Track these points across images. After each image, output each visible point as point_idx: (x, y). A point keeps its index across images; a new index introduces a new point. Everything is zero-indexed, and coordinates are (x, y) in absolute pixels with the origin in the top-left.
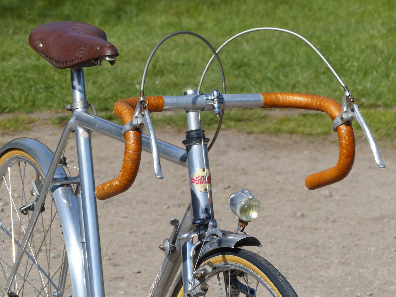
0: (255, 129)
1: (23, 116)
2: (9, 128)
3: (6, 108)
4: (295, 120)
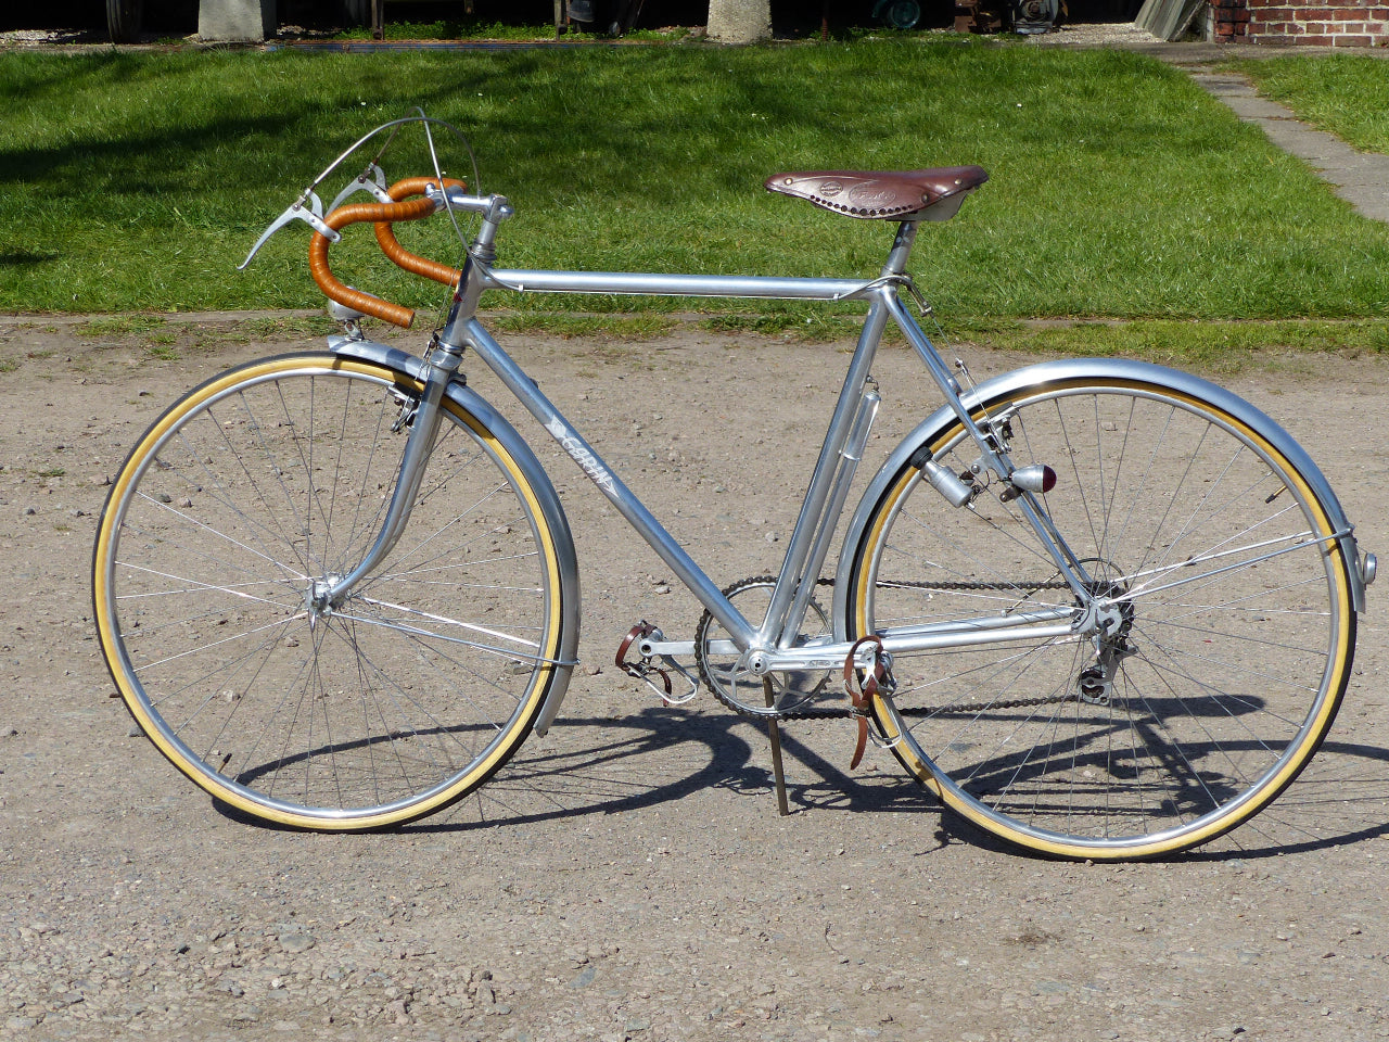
0: (1005, 343)
1: (657, 317)
2: (637, 332)
3: (632, 305)
4: (1066, 332)
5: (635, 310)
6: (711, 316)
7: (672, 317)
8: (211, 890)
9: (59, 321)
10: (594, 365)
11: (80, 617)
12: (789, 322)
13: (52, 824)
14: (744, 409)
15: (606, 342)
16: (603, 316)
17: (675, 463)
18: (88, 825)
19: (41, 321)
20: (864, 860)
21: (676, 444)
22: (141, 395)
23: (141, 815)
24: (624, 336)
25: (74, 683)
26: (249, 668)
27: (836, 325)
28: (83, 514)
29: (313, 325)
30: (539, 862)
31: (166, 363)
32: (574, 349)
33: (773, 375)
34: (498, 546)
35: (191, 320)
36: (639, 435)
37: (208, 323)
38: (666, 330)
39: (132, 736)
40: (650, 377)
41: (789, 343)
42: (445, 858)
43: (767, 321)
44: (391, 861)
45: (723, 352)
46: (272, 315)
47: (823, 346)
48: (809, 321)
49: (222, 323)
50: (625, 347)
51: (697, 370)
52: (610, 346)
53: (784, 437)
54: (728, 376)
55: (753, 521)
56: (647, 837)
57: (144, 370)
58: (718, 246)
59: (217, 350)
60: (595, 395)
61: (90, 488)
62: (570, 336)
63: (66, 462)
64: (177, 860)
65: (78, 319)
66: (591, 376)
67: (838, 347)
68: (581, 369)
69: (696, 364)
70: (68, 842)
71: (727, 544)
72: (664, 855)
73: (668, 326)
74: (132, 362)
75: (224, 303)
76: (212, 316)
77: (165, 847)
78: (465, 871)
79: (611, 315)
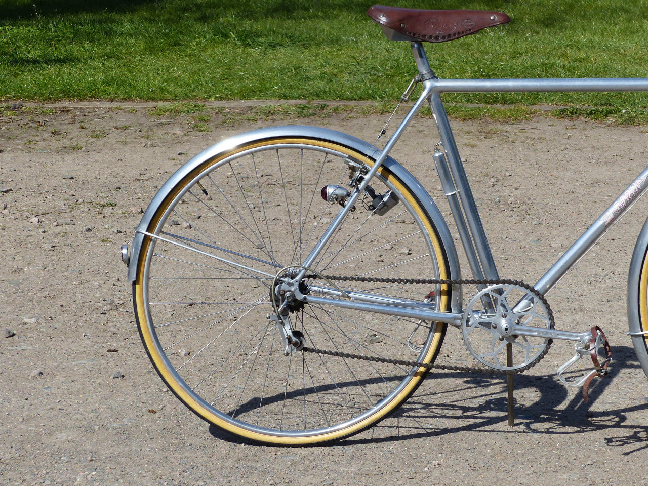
5: (511, 103)
6: (561, 107)
7: (534, 108)
8: (138, 480)
9: (138, 105)
10: (476, 139)
11: (102, 299)
12: (610, 112)
13: (50, 433)
14: (567, 170)
15: (488, 124)
16: (489, 106)
17: (512, 205)
18: (73, 435)
19: (127, 106)
20: (568, 474)
21: (517, 193)
22: (179, 154)
23: (108, 429)
24: (500, 120)
25: (87, 342)
26: (201, 335)
27: (641, 114)
28: (120, 232)
29: (299, 110)
30: (354, 468)
31: (200, 134)
32: (466, 128)
33: (593, 147)
34: (382, 258)
35: (222, 106)
36: (493, 186)
37: (233, 108)
38: (529, 116)
39: (115, 378)
40: (511, 148)
41: (609, 126)
42: (294, 463)
43: (596, 111)
44: (258, 465)
45: (565, 131)
46: (273, 103)
47: (631, 129)
48: (624, 111)
49: (241, 108)
50: (500, 127)
51: (544, 143)
52: (490, 126)
53: (589, 189)
54: (563, 148)
55: (554, 245)
56: (429, 454)
57: (186, 138)
58: (580, 60)
59: (236, 125)
60: (472, 159)
61: (129, 215)
62: (464, 120)
63: (118, 198)
64: (122, 460)
65: (150, 104)
66: (473, 146)
67: (642, 129)
68: (467, 142)
69: (544, 139)
70: (57, 446)
71: (532, 260)
72: (437, 466)
73: (531, 114)
74: (179, 132)
75: (245, 94)
76: (235, 104)
77: (117, 451)
78: (305, 472)
79: (494, 106)
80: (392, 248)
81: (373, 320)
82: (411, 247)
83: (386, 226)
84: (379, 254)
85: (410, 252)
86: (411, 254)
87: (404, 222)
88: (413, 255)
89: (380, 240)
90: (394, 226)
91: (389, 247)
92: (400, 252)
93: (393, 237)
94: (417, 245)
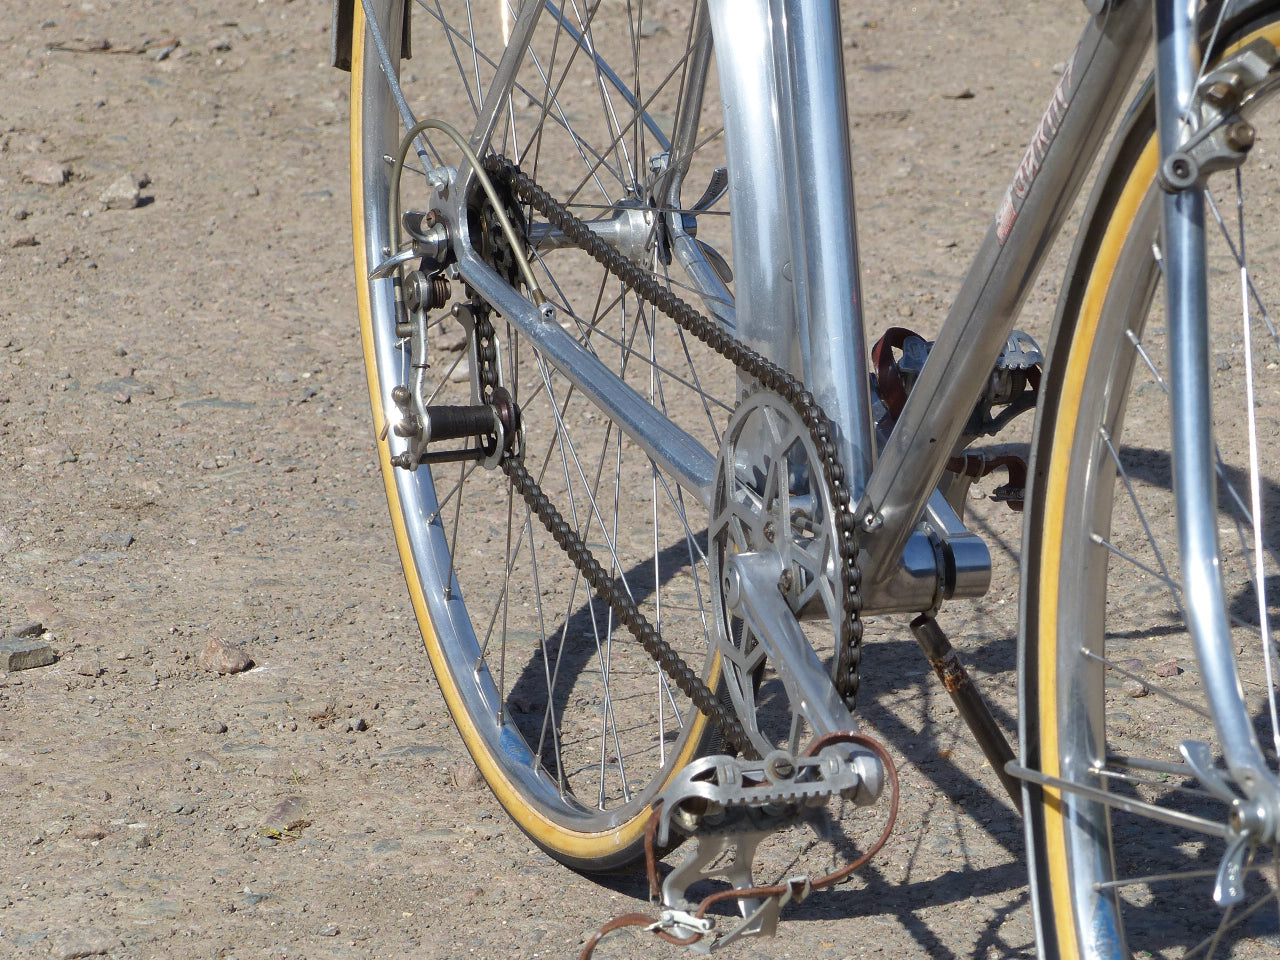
80: (68, 176)
81: (19, 546)
82: (143, 168)
83: (32, 68)
84: (18, 209)
85: (144, 193)
86: (149, 200)
87: (106, 47)
88: (158, 204)
89: (16, 141)
90: (65, 70)
91: (55, 173)
92: (104, 198)
93: (68, 123)
94: (166, 157)
